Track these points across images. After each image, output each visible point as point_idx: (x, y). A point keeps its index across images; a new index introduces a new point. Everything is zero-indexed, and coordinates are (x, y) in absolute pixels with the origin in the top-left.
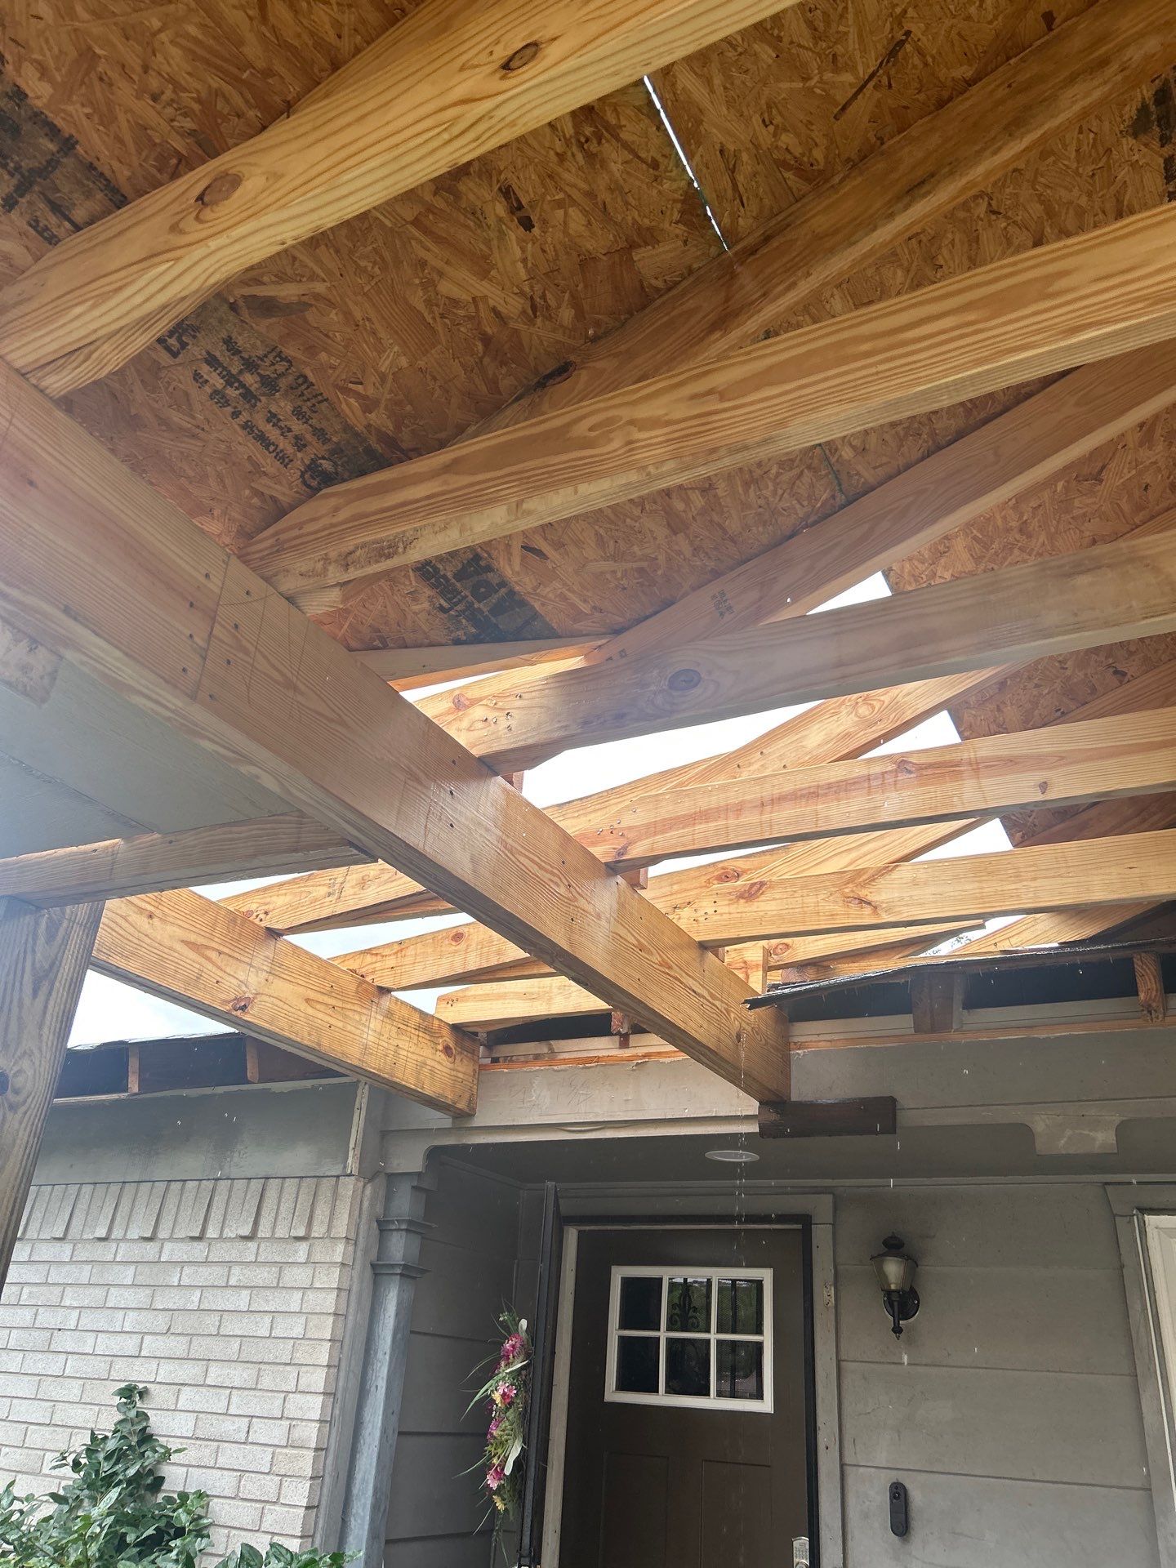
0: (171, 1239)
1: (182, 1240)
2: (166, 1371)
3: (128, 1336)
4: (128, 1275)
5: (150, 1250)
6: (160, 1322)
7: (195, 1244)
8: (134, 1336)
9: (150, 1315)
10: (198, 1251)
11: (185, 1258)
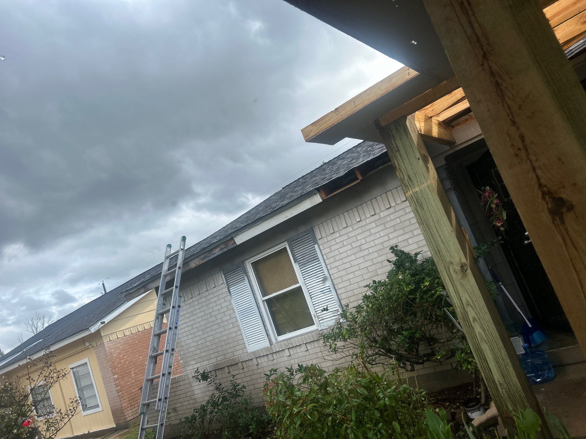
0: (381, 212)
1: (385, 210)
2: (400, 239)
3: (384, 237)
4: (374, 225)
5: (376, 217)
6: (392, 230)
7: (390, 209)
8: (386, 236)
9: (387, 230)
10: (392, 210)
11: (389, 213)
